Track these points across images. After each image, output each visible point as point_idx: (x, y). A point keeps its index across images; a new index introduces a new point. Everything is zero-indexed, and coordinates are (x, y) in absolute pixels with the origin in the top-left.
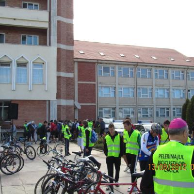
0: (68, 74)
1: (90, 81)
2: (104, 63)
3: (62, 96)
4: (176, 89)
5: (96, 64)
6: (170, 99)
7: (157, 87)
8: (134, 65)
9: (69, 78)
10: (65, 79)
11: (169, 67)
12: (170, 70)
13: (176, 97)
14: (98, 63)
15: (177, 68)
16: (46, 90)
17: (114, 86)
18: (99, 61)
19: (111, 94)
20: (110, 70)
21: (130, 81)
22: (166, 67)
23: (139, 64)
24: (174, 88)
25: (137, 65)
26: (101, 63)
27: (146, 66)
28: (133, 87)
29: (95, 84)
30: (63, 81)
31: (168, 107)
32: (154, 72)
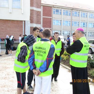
0: (38, 9)
1: (49, 16)
2: (56, 7)
3: (34, 22)
4: (90, 23)
5: (52, 8)
6: (87, 27)
7: (81, 21)
8: (71, 9)
9: (39, 11)
10: (36, 12)
11: (88, 12)
12: (88, 13)
13: (90, 27)
14: (53, 7)
15: (91, 12)
16: (23, 13)
17: (61, 20)
18: (54, 6)
19: (59, 24)
20: (59, 11)
21: (69, 18)
22: (87, 12)
23: (74, 9)
24: (89, 22)
25: (73, 9)
26: (55, 7)
27: (77, 10)
28: (70, 20)
29: (51, 18)
30: (35, 13)
31: (86, 31)
32: (80, 14)
